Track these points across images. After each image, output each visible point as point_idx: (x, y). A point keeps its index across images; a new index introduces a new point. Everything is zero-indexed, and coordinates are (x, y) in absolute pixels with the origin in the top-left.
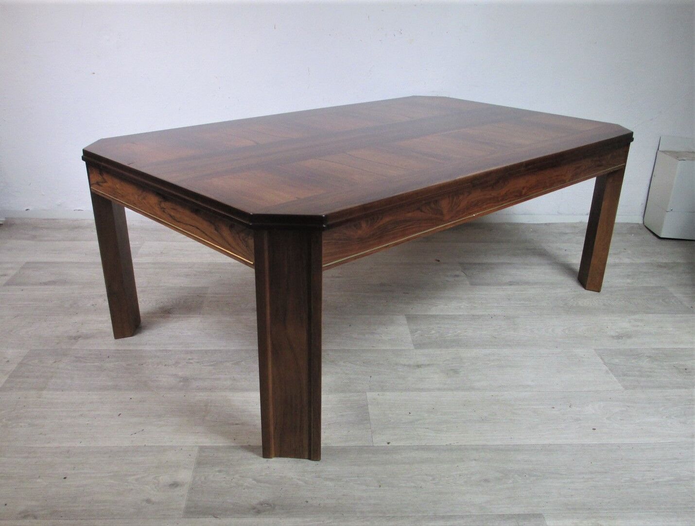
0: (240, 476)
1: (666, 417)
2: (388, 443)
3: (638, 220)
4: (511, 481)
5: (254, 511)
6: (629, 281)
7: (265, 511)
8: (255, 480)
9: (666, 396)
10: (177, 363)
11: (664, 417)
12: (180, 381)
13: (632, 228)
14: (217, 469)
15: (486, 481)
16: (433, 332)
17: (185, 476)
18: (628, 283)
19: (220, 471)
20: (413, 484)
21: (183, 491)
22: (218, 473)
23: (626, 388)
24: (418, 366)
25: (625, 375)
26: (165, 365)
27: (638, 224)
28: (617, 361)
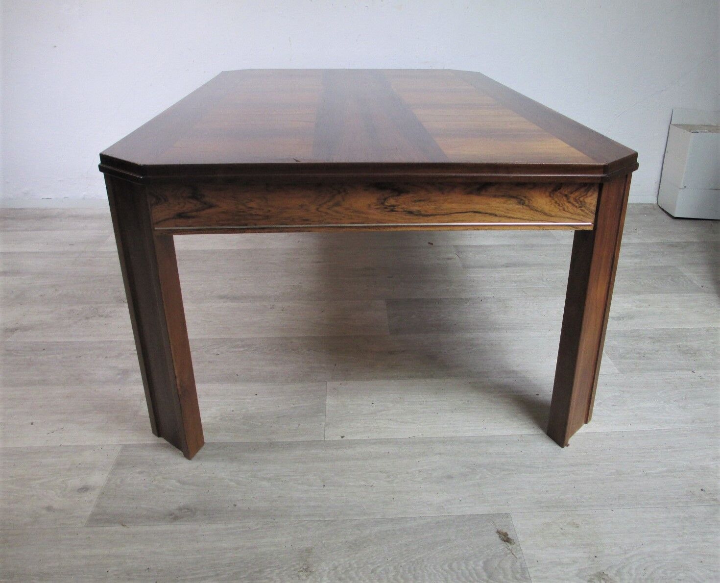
0: (163, 478)
1: (664, 402)
2: (342, 437)
3: (652, 200)
4: (478, 477)
5: (171, 517)
6: (637, 261)
7: (182, 518)
8: (179, 481)
9: (666, 379)
10: (120, 355)
11: (662, 402)
12: (119, 374)
13: (645, 209)
14: (138, 470)
15: (450, 477)
16: (414, 316)
17: (98, 479)
18: (636, 263)
19: (141, 473)
20: (363, 483)
21: (92, 496)
22: (138, 475)
23: (622, 371)
24: (391, 353)
25: (622, 357)
26: (106, 357)
27: (652, 204)
28: (615, 343)
